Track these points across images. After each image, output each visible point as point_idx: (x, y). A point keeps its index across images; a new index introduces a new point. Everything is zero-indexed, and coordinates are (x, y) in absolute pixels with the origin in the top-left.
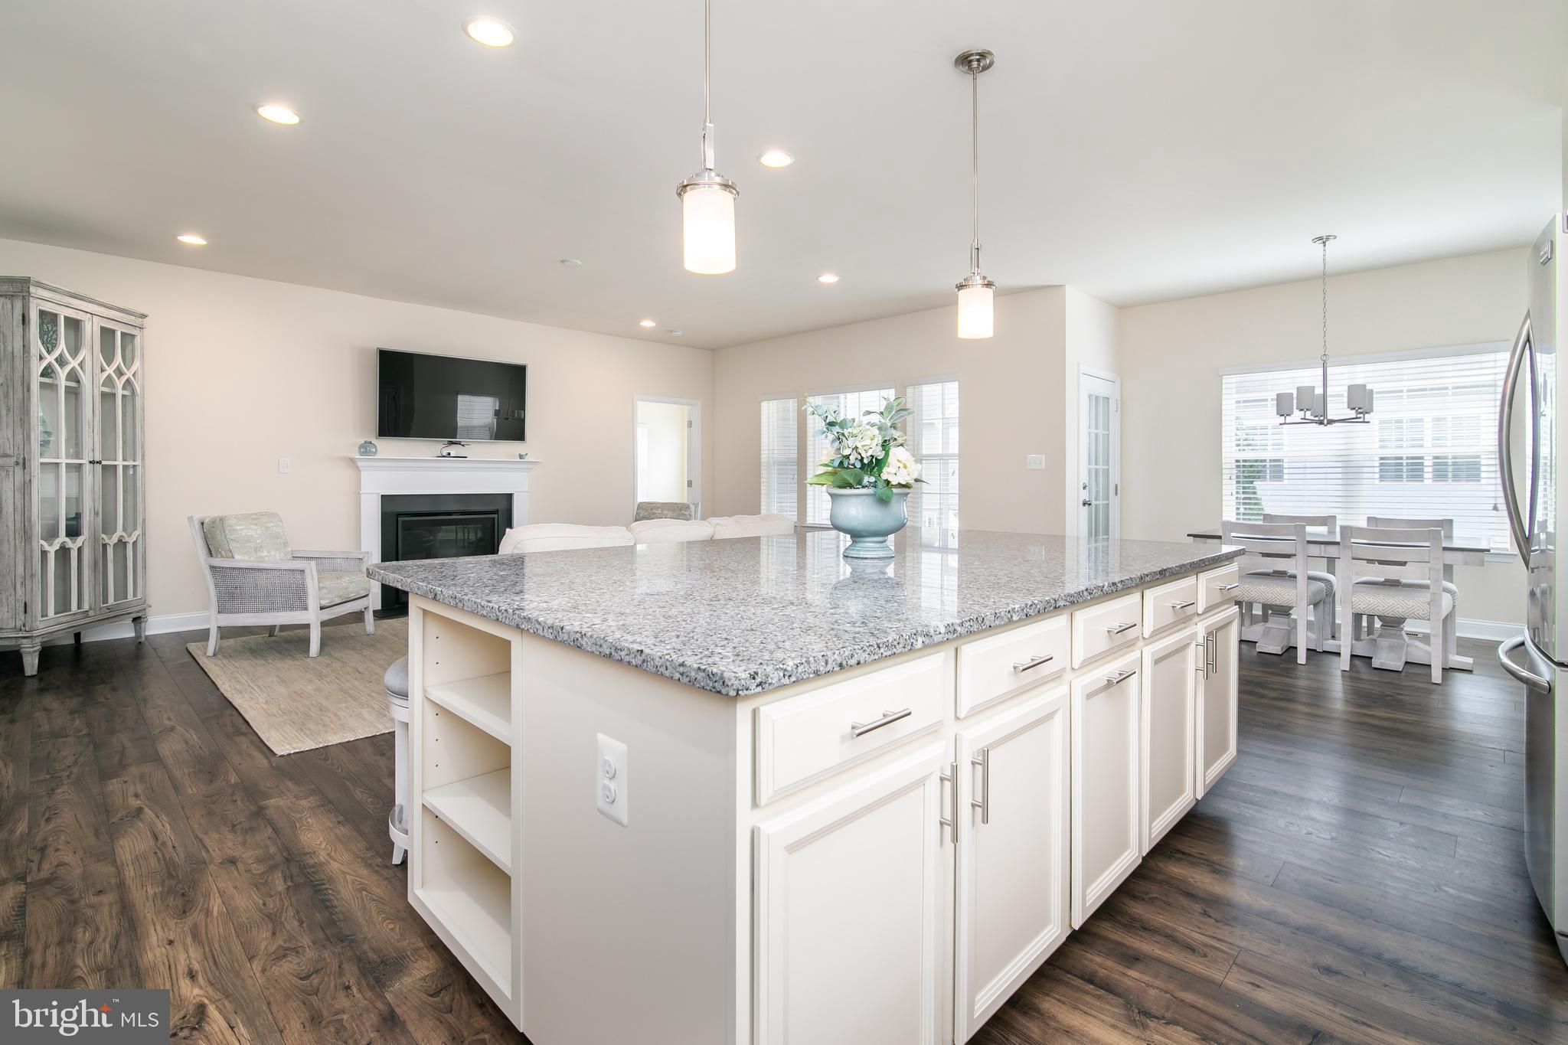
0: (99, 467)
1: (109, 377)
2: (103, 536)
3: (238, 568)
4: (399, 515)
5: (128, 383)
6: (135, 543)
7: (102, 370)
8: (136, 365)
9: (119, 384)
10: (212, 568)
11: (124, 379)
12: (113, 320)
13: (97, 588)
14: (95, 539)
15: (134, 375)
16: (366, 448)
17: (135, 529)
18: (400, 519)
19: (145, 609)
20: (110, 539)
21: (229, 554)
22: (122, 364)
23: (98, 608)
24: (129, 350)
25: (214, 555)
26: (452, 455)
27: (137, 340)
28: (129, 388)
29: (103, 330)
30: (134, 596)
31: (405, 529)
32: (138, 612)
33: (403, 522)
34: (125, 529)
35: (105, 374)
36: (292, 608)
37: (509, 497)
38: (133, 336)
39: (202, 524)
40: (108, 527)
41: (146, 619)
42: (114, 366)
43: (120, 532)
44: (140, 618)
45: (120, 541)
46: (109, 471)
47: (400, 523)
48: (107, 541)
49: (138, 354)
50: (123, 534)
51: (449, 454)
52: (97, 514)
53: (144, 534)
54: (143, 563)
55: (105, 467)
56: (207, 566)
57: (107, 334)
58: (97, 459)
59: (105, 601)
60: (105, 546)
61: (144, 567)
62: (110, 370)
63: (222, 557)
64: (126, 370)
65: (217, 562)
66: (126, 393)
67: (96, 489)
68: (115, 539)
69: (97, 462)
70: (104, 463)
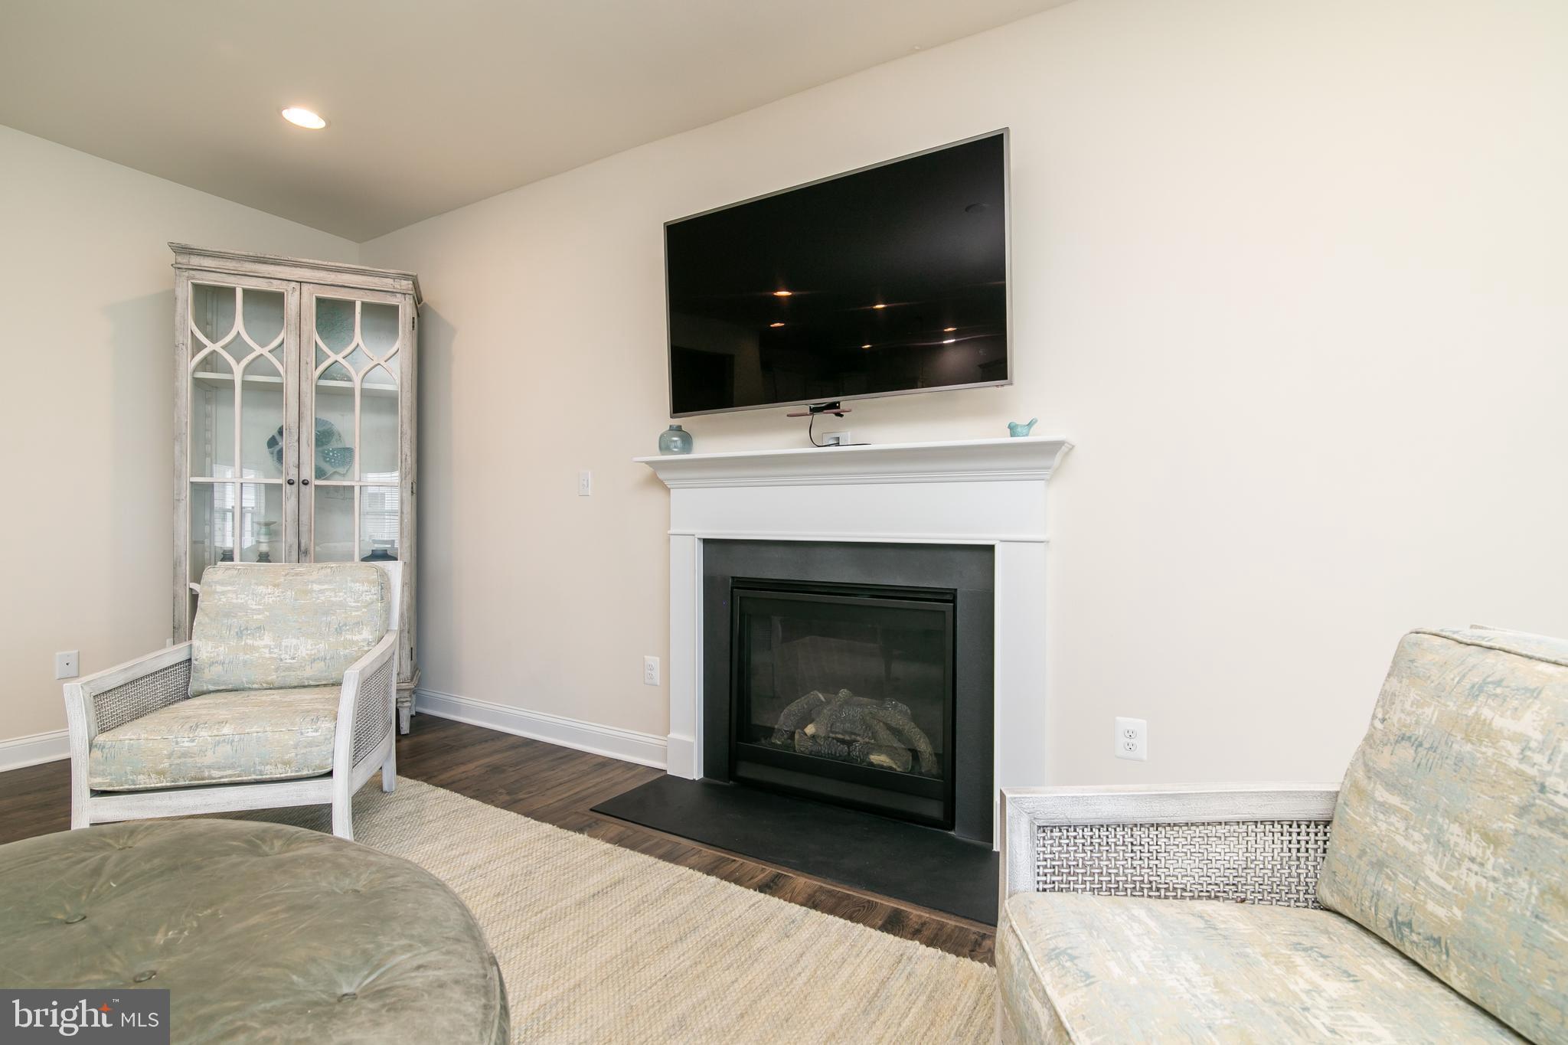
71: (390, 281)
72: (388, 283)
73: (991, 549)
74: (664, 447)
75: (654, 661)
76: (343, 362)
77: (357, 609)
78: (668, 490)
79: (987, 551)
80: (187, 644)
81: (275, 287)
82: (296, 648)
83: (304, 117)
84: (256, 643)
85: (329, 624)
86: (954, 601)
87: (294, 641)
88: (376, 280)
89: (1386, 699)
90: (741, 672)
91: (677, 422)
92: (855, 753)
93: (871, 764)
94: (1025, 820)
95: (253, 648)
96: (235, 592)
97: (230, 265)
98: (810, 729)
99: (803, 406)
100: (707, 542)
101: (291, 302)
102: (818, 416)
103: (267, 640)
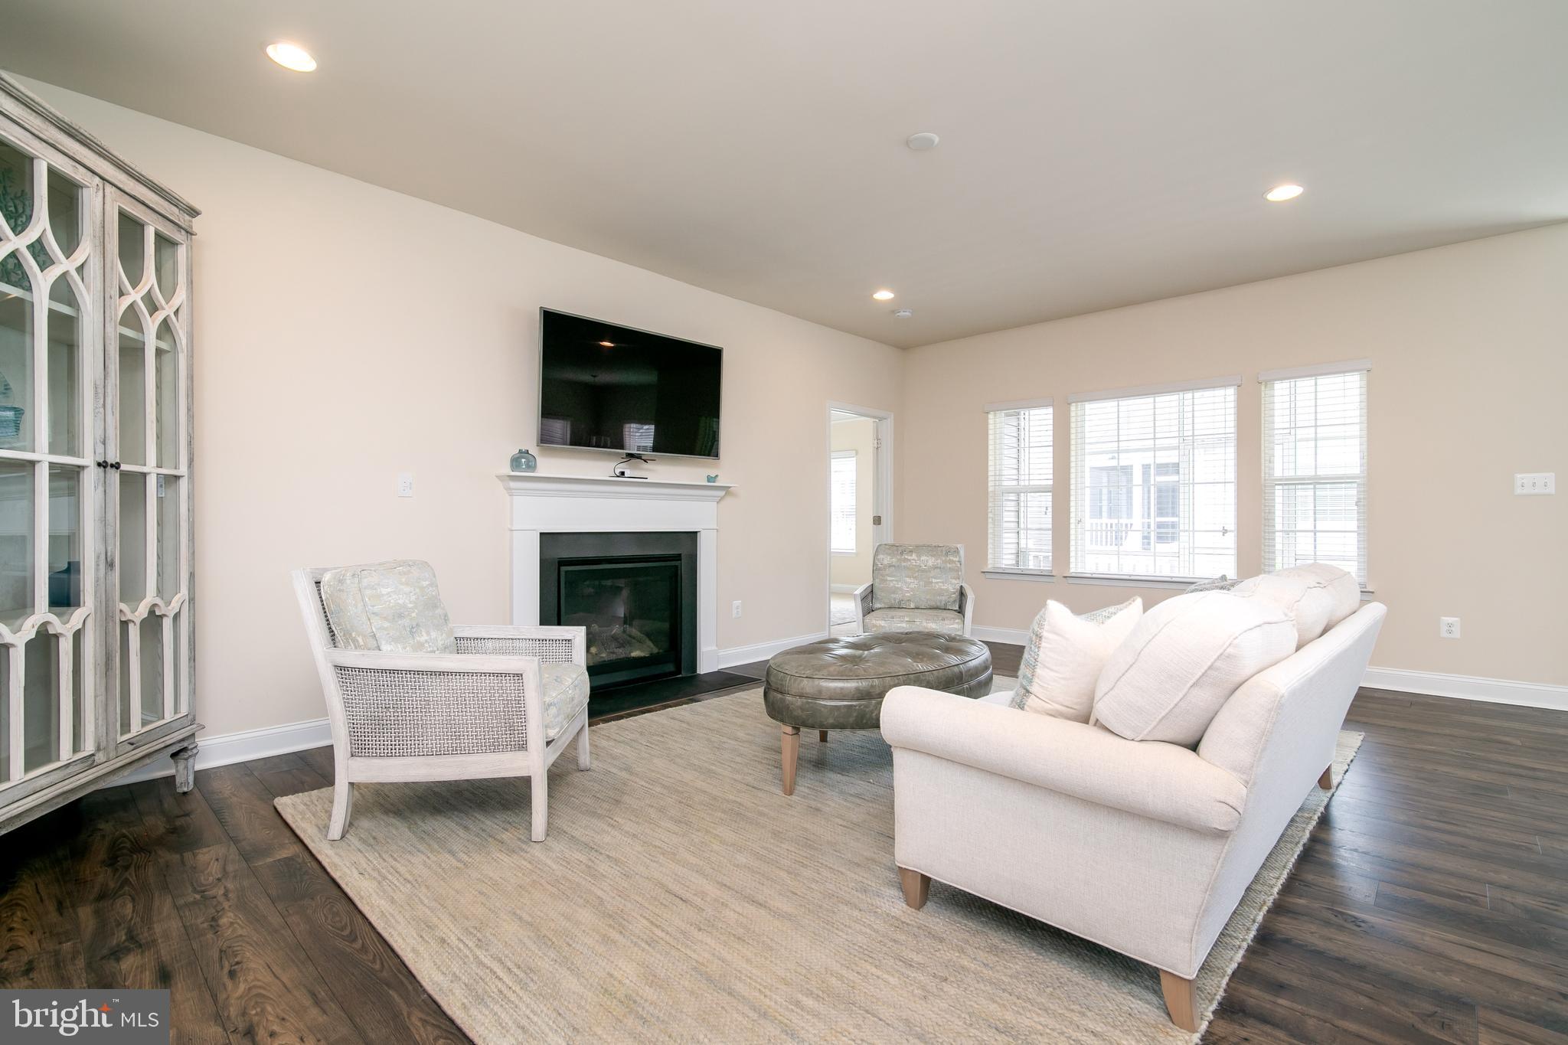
0: (114, 477)
1: (132, 307)
2: (123, 606)
3: (393, 671)
4: (562, 562)
5: (165, 328)
6: (177, 617)
7: (121, 294)
8: (181, 297)
9: (151, 325)
10: (340, 668)
11: (160, 316)
12: (143, 203)
13: (111, 708)
14: (106, 612)
15: (176, 313)
16: (522, 460)
17: (177, 591)
18: (564, 569)
19: (193, 735)
20: (133, 611)
21: (372, 643)
22: (156, 286)
23: (112, 746)
24: (167, 266)
25: (341, 644)
26: (626, 475)
27: (182, 252)
28: (168, 337)
29: (123, 216)
30: (176, 712)
31: (569, 583)
32: (183, 740)
33: (566, 572)
34: (160, 592)
35: (126, 302)
36: (495, 747)
37: (693, 535)
38: (174, 244)
39: (318, 583)
40: (131, 590)
41: (195, 751)
42: (143, 288)
43: (150, 597)
44: (185, 749)
45: (152, 612)
46: (133, 484)
47: (563, 574)
48: (129, 616)
49: (182, 278)
50: (158, 601)
51: (623, 473)
52: (110, 565)
53: (192, 600)
54: (190, 649)
55: (125, 476)
56: (330, 665)
57: (130, 228)
58: (111, 460)
59: (126, 726)
60: (125, 624)
61: (193, 659)
62: (135, 296)
63: (357, 647)
64: (163, 302)
65: (350, 658)
66: (164, 345)
67: (110, 516)
68: (142, 611)
69: (112, 466)
70: (124, 467)
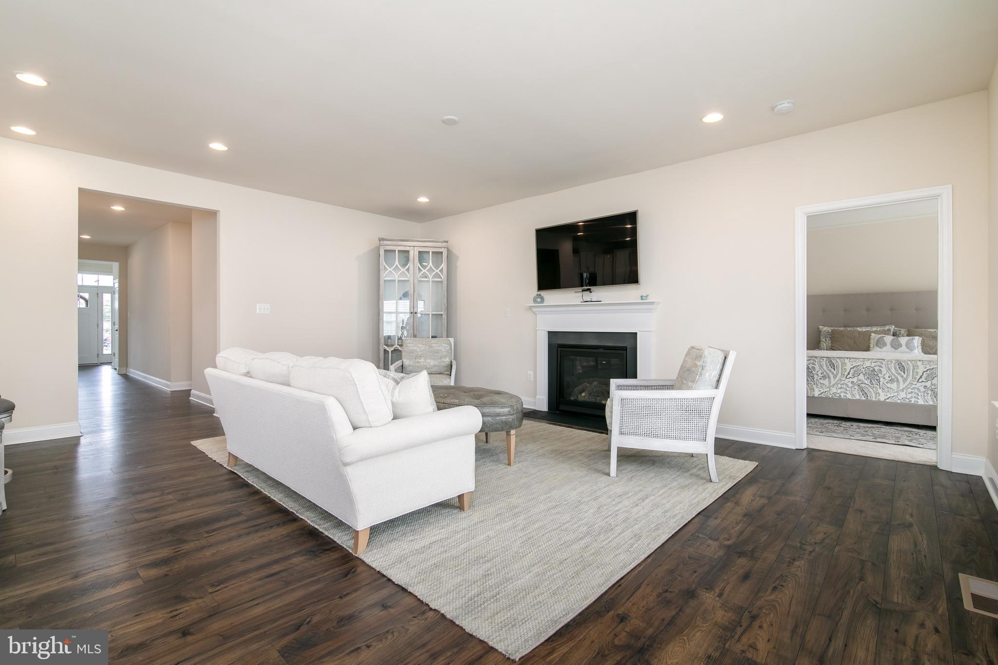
71: (440, 243)
72: (439, 244)
73: (636, 333)
74: (535, 301)
75: (531, 373)
76: (427, 272)
77: (445, 352)
78: (536, 315)
79: (635, 335)
80: (401, 361)
81: (407, 249)
82: (430, 362)
83: (423, 200)
84: (420, 361)
85: (438, 356)
86: (626, 350)
87: (429, 361)
88: (436, 244)
89: (685, 361)
90: (560, 375)
91: (539, 293)
92: (597, 401)
93: (602, 404)
94: (614, 384)
95: (419, 362)
96: (414, 346)
97: (395, 243)
98: (583, 394)
99: (580, 289)
100: (548, 332)
101: (411, 253)
102: (584, 292)
103: (422, 360)
